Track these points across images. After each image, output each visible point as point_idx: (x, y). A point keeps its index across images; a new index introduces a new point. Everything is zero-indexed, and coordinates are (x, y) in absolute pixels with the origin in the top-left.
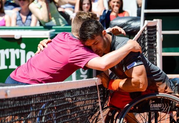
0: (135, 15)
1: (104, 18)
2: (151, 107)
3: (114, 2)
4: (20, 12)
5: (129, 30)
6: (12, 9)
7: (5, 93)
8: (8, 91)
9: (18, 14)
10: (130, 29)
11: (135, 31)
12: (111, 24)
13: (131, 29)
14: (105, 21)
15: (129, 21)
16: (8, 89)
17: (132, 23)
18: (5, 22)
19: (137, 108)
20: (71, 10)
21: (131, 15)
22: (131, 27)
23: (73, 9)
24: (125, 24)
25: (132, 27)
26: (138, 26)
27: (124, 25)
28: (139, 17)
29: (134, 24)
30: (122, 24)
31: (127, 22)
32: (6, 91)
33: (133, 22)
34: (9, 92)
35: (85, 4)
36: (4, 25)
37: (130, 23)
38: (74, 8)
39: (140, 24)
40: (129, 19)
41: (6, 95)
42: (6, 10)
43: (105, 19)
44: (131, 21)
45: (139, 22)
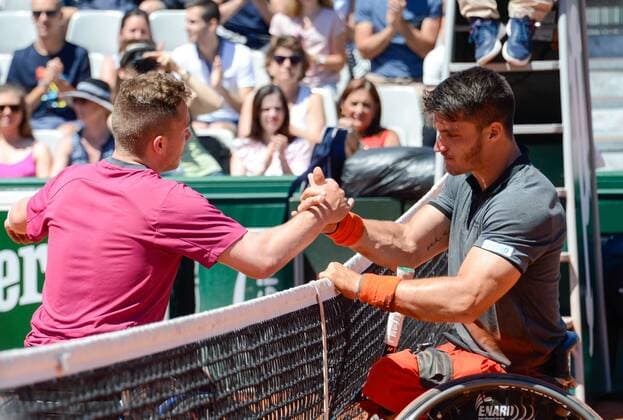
0: (416, 142)
1: (328, 150)
2: (480, 414)
3: (355, 104)
4: (80, 134)
5: (401, 187)
6: (55, 127)
7: (54, 363)
8: (65, 356)
9: (75, 139)
10: (404, 183)
11: (417, 188)
12: (347, 170)
13: (408, 184)
14: (329, 159)
15: (400, 160)
16: (63, 350)
17: (408, 166)
18: (35, 163)
19: (439, 416)
20: (228, 128)
21: (404, 143)
22: (405, 179)
23: (233, 126)
24: (387, 168)
25: (410, 176)
26: (427, 175)
27: (385, 170)
28: (430, 149)
29: (417, 170)
30: (380, 167)
31: (395, 163)
32: (57, 355)
33: (411, 163)
34: (68, 359)
35: (267, 110)
36: (33, 174)
37: (403, 164)
38: (236, 122)
39: (434, 169)
40: (401, 154)
41: (59, 367)
42: (39, 128)
43: (330, 154)
44: (406, 158)
45: (431, 161)
